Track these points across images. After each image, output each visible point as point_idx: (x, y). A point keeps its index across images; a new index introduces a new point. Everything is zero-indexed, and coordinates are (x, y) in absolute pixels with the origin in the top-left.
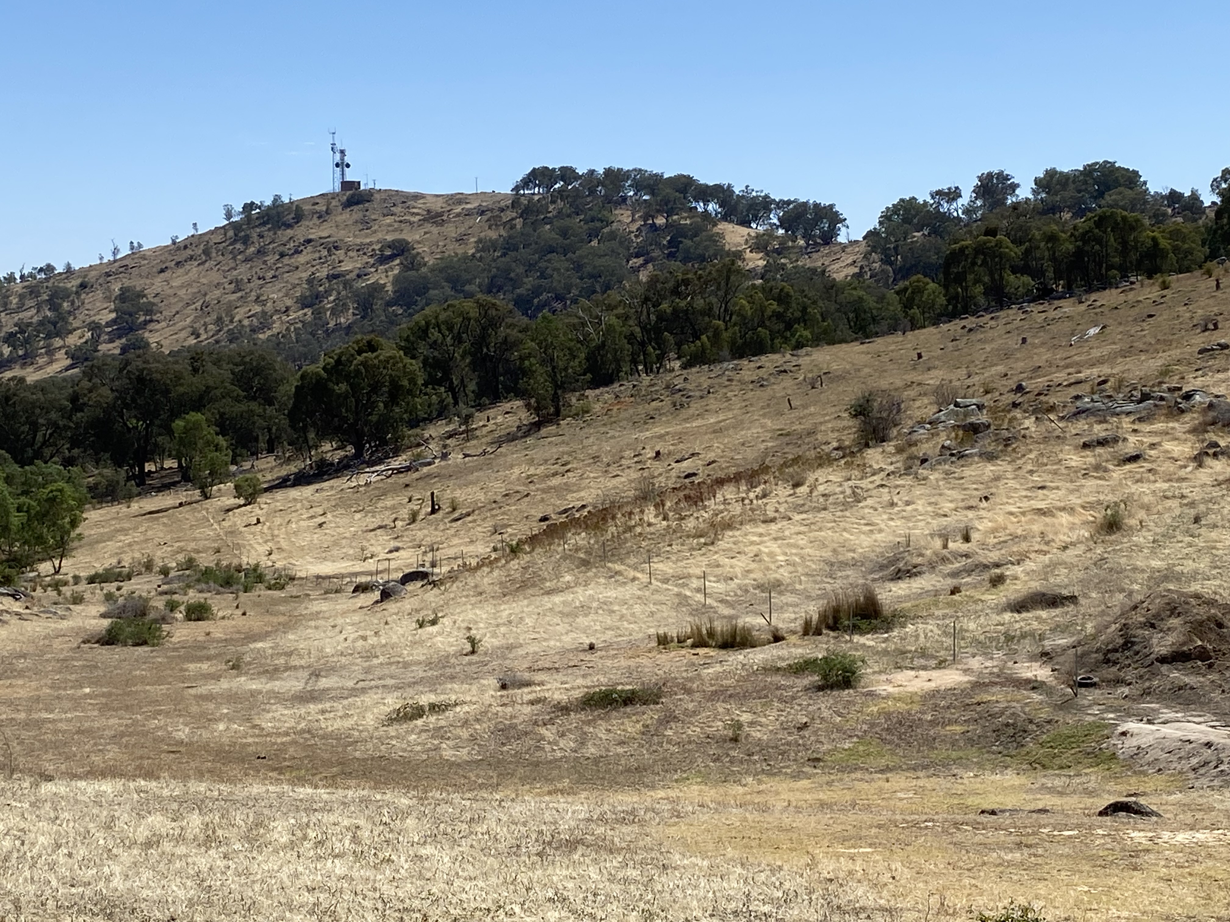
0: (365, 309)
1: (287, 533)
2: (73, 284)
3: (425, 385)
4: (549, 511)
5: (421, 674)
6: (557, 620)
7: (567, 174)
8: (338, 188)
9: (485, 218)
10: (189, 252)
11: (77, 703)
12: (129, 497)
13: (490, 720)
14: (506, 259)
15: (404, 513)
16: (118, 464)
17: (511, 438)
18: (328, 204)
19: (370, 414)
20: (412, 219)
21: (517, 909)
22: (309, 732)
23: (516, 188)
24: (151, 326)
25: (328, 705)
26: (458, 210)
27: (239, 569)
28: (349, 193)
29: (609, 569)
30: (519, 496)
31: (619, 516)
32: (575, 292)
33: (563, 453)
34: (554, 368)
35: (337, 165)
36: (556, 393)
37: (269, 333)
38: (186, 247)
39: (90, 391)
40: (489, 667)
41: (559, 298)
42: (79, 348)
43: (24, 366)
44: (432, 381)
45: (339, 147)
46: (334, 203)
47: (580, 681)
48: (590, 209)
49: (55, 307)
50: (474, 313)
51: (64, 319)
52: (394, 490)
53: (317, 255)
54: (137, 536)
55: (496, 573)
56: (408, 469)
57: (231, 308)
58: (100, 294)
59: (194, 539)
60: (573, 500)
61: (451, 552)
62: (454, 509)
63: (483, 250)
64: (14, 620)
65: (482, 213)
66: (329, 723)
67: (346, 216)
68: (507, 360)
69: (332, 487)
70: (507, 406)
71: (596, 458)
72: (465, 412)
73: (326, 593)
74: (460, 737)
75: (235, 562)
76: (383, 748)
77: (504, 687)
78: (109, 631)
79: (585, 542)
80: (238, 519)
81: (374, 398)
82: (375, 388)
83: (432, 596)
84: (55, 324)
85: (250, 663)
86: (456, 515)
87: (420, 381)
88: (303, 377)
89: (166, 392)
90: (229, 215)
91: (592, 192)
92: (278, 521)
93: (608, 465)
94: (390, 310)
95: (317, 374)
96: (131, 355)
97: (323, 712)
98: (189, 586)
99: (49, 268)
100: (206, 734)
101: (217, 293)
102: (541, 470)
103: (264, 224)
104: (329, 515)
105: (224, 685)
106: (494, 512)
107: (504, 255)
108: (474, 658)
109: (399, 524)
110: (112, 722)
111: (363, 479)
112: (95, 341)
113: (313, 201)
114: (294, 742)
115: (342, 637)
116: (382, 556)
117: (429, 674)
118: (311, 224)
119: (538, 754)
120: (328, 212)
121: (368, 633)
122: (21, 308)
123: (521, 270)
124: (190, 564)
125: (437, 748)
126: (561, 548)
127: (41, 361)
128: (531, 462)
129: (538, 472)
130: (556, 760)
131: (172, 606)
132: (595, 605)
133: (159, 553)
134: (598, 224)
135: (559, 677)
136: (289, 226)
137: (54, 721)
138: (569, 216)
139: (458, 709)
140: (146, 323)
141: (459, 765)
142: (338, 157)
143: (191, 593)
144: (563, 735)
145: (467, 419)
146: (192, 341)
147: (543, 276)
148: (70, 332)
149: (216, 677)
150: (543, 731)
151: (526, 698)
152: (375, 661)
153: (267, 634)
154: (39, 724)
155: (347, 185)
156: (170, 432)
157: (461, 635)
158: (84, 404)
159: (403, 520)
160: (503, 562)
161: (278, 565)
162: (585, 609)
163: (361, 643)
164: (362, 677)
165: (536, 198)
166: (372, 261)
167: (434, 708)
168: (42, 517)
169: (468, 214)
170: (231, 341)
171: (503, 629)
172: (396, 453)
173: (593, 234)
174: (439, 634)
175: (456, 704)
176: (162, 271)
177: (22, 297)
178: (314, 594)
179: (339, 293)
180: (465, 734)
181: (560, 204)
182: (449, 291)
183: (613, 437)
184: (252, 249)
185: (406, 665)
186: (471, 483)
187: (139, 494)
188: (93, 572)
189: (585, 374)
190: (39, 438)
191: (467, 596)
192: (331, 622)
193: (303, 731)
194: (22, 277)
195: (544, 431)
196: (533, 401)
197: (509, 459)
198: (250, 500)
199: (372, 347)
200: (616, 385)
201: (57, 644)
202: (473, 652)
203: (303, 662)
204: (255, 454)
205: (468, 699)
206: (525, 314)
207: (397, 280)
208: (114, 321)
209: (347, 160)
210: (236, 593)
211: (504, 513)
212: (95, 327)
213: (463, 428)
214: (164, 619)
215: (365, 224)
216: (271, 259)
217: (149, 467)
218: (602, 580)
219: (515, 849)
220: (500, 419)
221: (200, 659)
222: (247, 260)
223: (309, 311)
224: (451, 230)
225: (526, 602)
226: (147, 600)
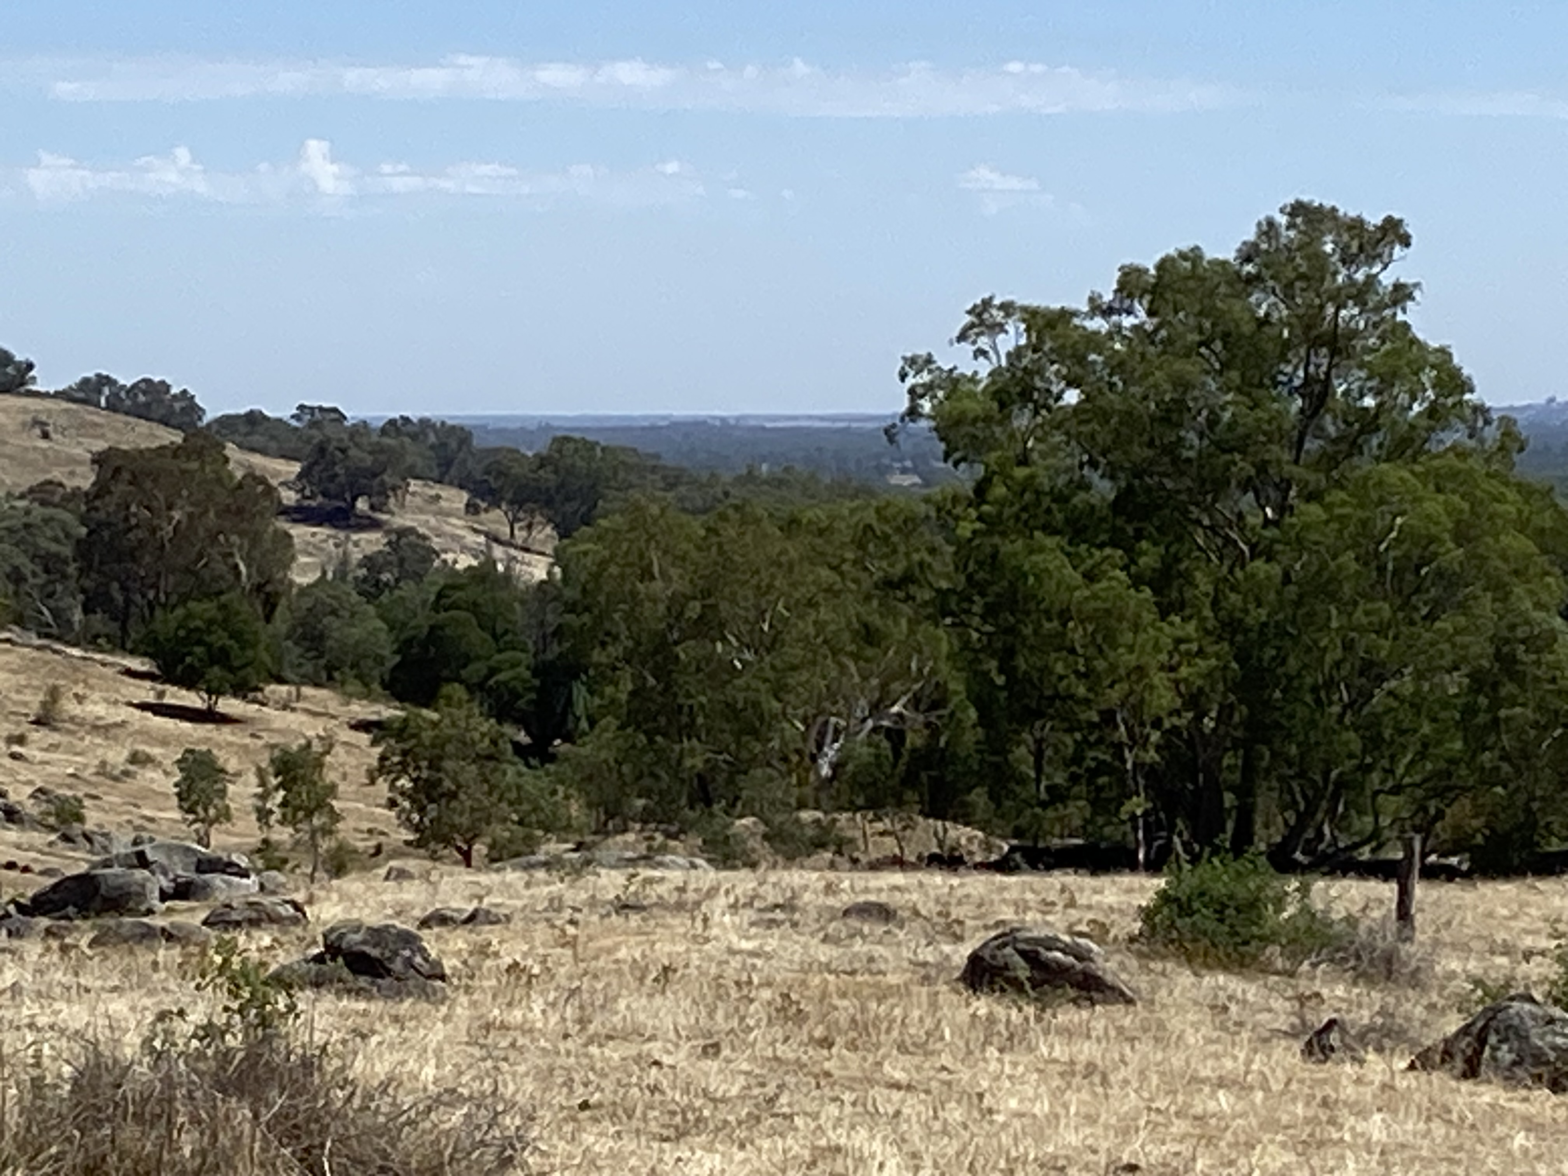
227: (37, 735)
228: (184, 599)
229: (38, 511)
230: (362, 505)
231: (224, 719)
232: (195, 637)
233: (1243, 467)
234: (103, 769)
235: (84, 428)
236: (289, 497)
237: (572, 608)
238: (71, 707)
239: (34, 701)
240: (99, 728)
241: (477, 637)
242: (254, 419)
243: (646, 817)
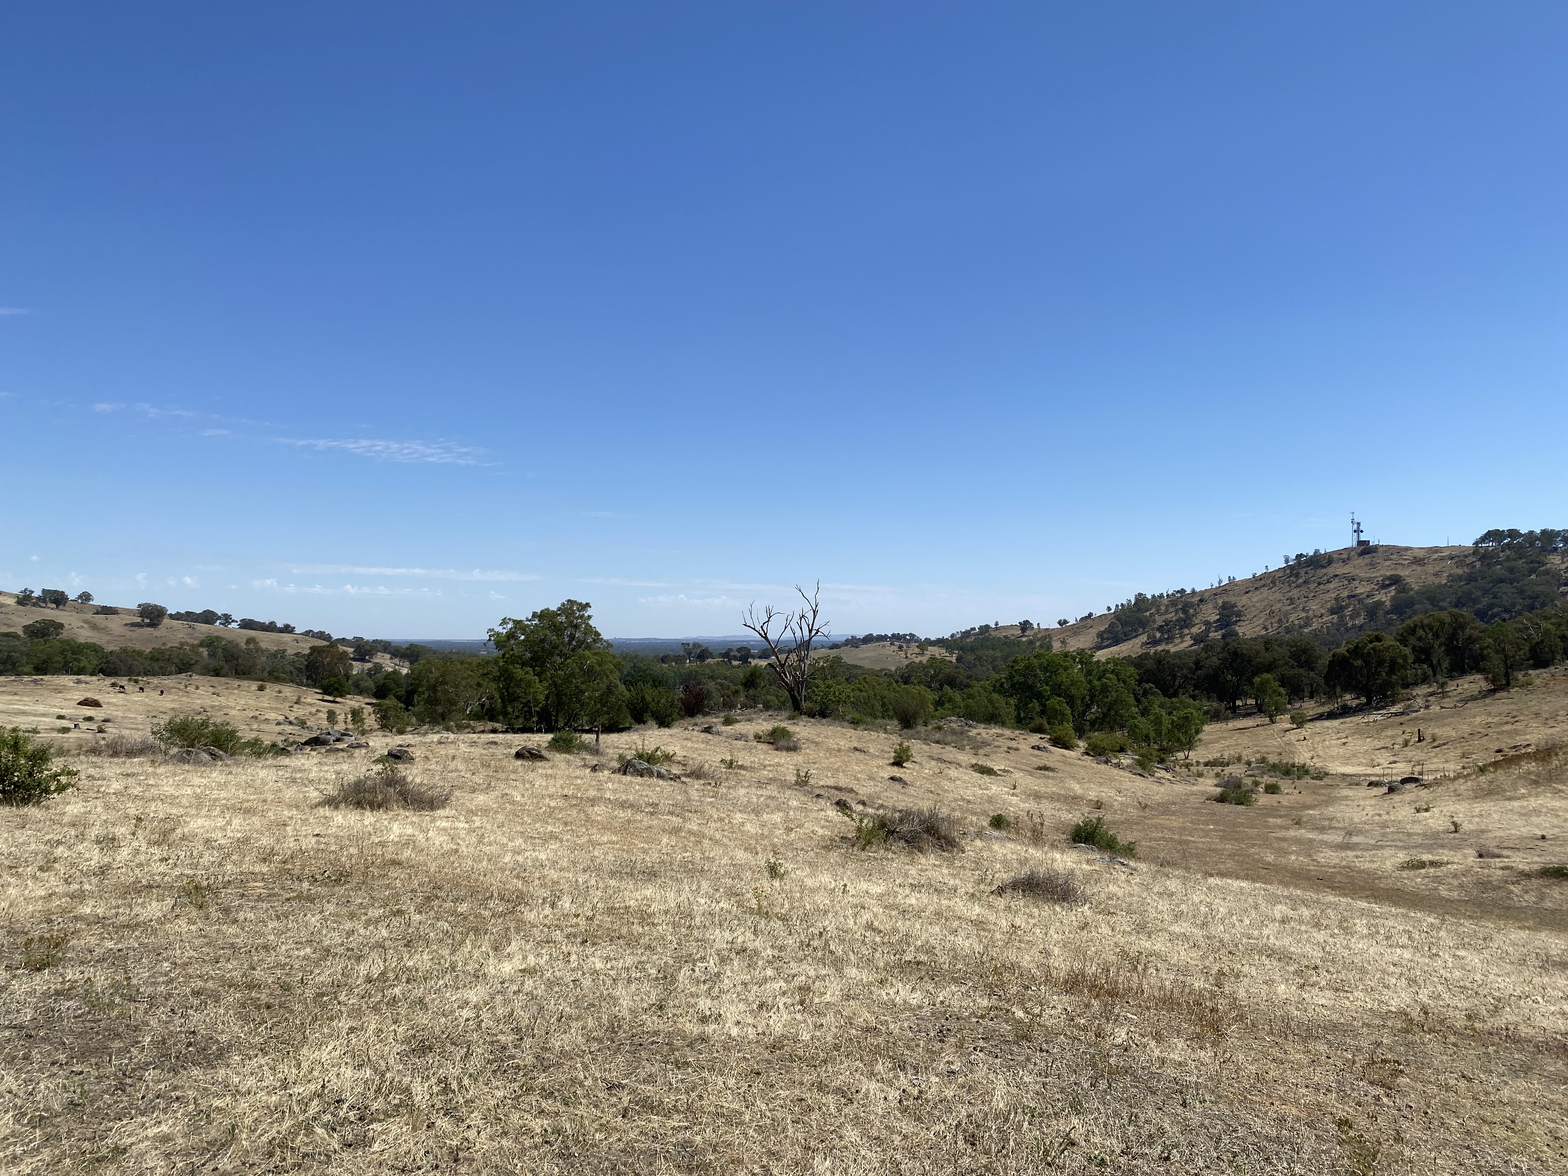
0: (1372, 616)
1: (1323, 747)
2: (1196, 599)
3: (1414, 663)
4: (1503, 746)
5: (1420, 841)
6: (1516, 817)
7: (1513, 533)
8: (1355, 544)
9: (1454, 561)
10: (1263, 582)
11: (1207, 833)
12: (1227, 719)
13: (1472, 876)
14: (1469, 586)
15: (1400, 740)
16: (1221, 700)
17: (1474, 698)
18: (1349, 554)
19: (1376, 679)
20: (1404, 562)
21: (1540, 999)
22: (1349, 867)
23: (1476, 543)
24: (1239, 623)
25: (1359, 853)
26: (1436, 556)
27: (1293, 766)
28: (1362, 548)
29: (1554, 788)
30: (1480, 735)
31: (1560, 754)
32: (1518, 607)
33: (1513, 710)
34: (1505, 656)
35: (1355, 531)
36: (1507, 672)
37: (1310, 629)
38: (1261, 579)
39: (1206, 659)
40: (1468, 842)
41: (1507, 611)
42: (1198, 635)
43: (1167, 644)
44: (1418, 660)
45: (1356, 521)
46: (1353, 553)
47: (1536, 859)
48: (1530, 556)
49: (1185, 611)
50: (1448, 619)
51: (1190, 619)
52: (1392, 726)
53: (1341, 584)
54: (1233, 742)
55: (1469, 783)
56: (1402, 713)
57: (1287, 615)
58: (1211, 605)
59: (1266, 746)
60: (1520, 740)
61: (1433, 767)
62: (1434, 740)
63: (1452, 581)
64: (1167, 783)
65: (1452, 558)
66: (1362, 864)
67: (1360, 561)
68: (1471, 650)
69: (1351, 722)
70: (1471, 678)
71: (1537, 715)
72: (1441, 680)
73: (1350, 785)
74: (1452, 884)
75: (1291, 761)
76: (1399, 884)
77: (1481, 856)
78: (1222, 795)
79: (1535, 769)
80: (1292, 736)
81: (1379, 669)
82: (1380, 663)
83: (1424, 793)
84: (1185, 621)
85: (1306, 822)
86: (1436, 744)
87: (1410, 661)
88: (1334, 656)
89: (1250, 661)
90: (1287, 561)
91: (1532, 544)
92: (1317, 739)
93: (1547, 719)
94: (1389, 616)
95: (1343, 654)
96: (1229, 640)
97: (1357, 857)
98: (1263, 773)
99: (1182, 591)
100: (1284, 861)
101: (1279, 605)
102: (1496, 720)
103: (1308, 566)
104: (1350, 738)
105: (1292, 833)
106: (1463, 744)
107: (1467, 584)
108: (1457, 835)
109: (1396, 747)
110: (1227, 846)
111: (1372, 718)
112: (1207, 631)
113: (1339, 552)
114: (1339, 873)
115: (1365, 813)
116: (1385, 765)
117: (1426, 842)
118: (1337, 566)
119: (1508, 902)
120: (1348, 559)
121: (1382, 812)
122: (1167, 612)
123: (1479, 593)
124: (1263, 760)
125: (1436, 889)
126: (1517, 772)
127: (1177, 641)
128: (1489, 714)
129: (1494, 721)
130: (1522, 908)
131: (1256, 784)
132: (1544, 810)
133: (1245, 753)
134: (1536, 565)
135: (1521, 854)
136: (1324, 567)
137: (1194, 842)
138: (1515, 560)
139: (1449, 866)
140: (1237, 621)
141: (1452, 901)
142: (1355, 526)
143: (1266, 777)
144: (1527, 892)
145: (1443, 685)
146: (1263, 632)
147: (1495, 597)
148: (1194, 626)
149: (1287, 828)
150: (1512, 887)
151: (1499, 865)
152: (1388, 830)
153: (1316, 806)
154: (1188, 842)
155: (1360, 543)
156: (1252, 684)
157: (1446, 820)
158: (1203, 666)
159: (1399, 744)
160: (1474, 776)
161: (1317, 765)
162: (1537, 812)
163: (1377, 818)
164: (1381, 838)
165: (1491, 549)
166: (1376, 587)
167: (1432, 864)
168: (1179, 727)
169: (1442, 559)
170: (1287, 633)
171: (1476, 819)
172: (1394, 703)
173: (1533, 571)
174: (1432, 818)
175: (1448, 863)
176: (1247, 593)
177: (1167, 606)
178: (1343, 785)
179: (1355, 606)
180: (1455, 882)
181: (1508, 552)
182: (1429, 607)
183: (1550, 702)
184: (1301, 580)
185: (1409, 835)
186: (1448, 725)
187: (1233, 718)
188: (1207, 760)
189: (1528, 660)
190: (1177, 683)
191: (1449, 796)
192: (1356, 803)
193: (1344, 867)
194: (1168, 595)
195: (1498, 695)
196: (1490, 676)
197: (1473, 711)
198: (1300, 725)
199: (1378, 639)
200: (1552, 668)
201: (1192, 798)
202: (1456, 832)
203: (1340, 825)
204: (1302, 699)
205: (1456, 861)
206: (1482, 620)
207: (1393, 599)
208: (1218, 620)
209: (1361, 528)
210: (1293, 779)
211: (1469, 746)
212: (1207, 623)
213: (1440, 690)
214: (1252, 791)
215: (1373, 565)
216: (1312, 586)
217: (1239, 703)
218: (1549, 795)
219: (1523, 961)
220: (1466, 686)
221: (1275, 817)
222: (1297, 587)
223: (1335, 616)
224: (1430, 569)
225: (1492, 804)
226: (1241, 779)
227: (295, 706)
228: (330, 677)
229: (296, 659)
230: (367, 657)
231: (337, 702)
232: (331, 685)
233: (557, 652)
234: (310, 713)
235: (307, 641)
236: (352, 656)
237: (414, 679)
238: (303, 700)
239: (295, 699)
240: (311, 705)
241: (393, 685)
242: (343, 639)
243: (429, 722)
